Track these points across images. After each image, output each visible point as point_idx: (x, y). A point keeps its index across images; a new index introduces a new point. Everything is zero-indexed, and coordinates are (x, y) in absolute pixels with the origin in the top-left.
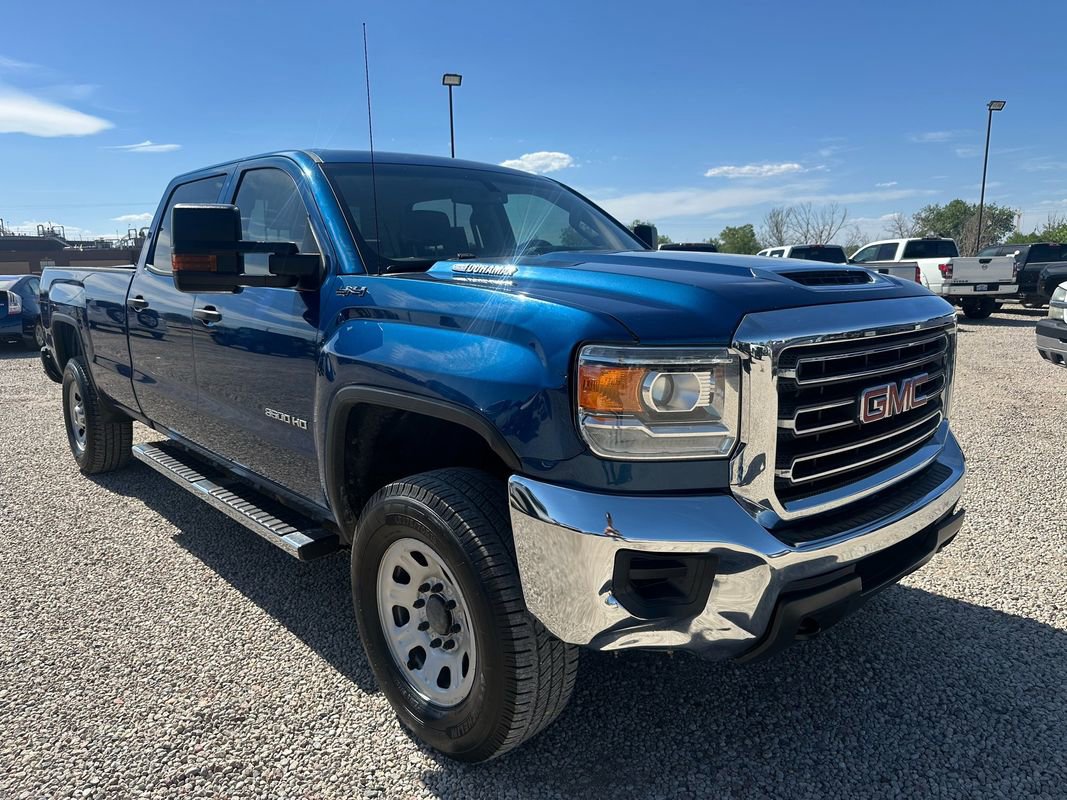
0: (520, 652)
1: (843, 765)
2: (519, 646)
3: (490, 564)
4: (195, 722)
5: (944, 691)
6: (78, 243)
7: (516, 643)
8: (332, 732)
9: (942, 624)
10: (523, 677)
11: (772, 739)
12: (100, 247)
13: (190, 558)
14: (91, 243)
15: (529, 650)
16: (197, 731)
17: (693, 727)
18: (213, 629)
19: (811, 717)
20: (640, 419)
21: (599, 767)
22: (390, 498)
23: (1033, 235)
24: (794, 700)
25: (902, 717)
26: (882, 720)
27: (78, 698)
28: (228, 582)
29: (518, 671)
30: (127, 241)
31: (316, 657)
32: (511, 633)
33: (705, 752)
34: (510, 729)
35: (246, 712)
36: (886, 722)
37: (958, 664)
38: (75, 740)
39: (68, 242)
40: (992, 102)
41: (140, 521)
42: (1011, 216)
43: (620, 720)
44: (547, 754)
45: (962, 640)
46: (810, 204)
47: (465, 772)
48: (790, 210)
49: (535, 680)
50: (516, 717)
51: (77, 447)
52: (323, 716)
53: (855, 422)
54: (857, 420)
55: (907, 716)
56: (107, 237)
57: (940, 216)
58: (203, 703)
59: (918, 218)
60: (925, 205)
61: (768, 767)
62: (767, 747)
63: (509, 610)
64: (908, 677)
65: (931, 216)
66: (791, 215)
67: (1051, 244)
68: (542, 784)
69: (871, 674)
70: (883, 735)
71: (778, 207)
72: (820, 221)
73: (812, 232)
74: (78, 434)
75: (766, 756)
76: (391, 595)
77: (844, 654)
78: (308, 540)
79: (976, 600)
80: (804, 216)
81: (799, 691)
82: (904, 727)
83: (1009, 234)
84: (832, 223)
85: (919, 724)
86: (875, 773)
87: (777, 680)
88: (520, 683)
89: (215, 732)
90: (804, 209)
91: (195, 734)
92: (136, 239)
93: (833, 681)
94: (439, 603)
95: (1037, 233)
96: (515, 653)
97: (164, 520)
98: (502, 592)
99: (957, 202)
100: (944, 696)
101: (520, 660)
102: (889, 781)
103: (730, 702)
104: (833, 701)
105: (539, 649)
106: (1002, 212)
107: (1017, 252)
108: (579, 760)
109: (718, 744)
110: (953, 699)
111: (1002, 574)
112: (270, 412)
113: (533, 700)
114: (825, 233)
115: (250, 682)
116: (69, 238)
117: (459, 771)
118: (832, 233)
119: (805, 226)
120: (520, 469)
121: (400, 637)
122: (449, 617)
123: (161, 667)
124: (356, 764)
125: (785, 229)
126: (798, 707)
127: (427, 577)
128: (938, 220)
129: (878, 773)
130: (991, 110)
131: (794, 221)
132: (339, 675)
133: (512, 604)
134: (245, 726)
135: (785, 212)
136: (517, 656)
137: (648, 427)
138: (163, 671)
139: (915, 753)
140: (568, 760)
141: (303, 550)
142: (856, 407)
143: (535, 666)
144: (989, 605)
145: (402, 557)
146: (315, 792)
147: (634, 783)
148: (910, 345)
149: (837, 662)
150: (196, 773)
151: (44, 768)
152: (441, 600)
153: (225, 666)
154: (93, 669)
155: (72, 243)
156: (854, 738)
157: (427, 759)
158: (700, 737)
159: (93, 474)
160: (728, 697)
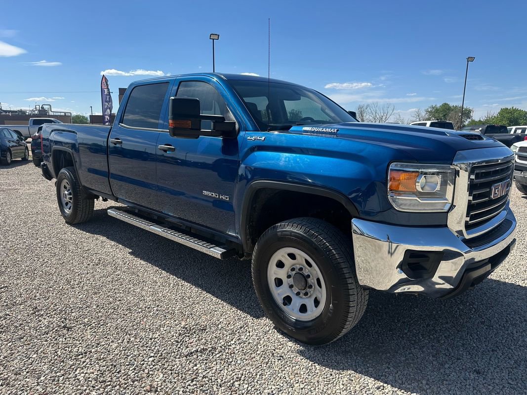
0: (351, 295)
1: (475, 345)
2: (351, 292)
3: (337, 257)
4: (184, 331)
5: (507, 316)
6: (9, 111)
7: (350, 291)
8: (248, 334)
9: (496, 290)
10: (352, 305)
11: (441, 335)
12: (20, 114)
13: (143, 262)
14: (16, 112)
15: (354, 294)
16: (187, 335)
17: (406, 331)
18: (171, 292)
19: (454, 327)
20: (415, 194)
21: (372, 347)
22: (280, 230)
23: (480, 121)
24: (444, 320)
25: (492, 326)
26: (485, 328)
27: (123, 322)
28: (167, 272)
29: (351, 303)
30: (35, 111)
31: (225, 304)
32: (348, 286)
33: (415, 341)
34: (344, 328)
35: (205, 327)
36: (486, 329)
37: (509, 305)
38: (132, 339)
39: (4, 111)
40: (469, 57)
41: (109, 246)
42: (470, 111)
43: (373, 329)
44: (347, 343)
45: (507, 296)
46: (377, 103)
47: (314, 350)
48: (368, 106)
49: (356, 307)
50: (348, 323)
51: (64, 211)
52: (241, 328)
53: (490, 198)
54: (490, 197)
55: (494, 326)
56: (23, 109)
57: (437, 111)
58: (183, 323)
59: (427, 111)
60: (430, 105)
61: (443, 346)
62: (441, 338)
63: (347, 277)
64: (490, 311)
65: (433, 110)
66: (368, 108)
67: (496, 125)
68: (350, 354)
69: (474, 310)
70: (487, 333)
71: (362, 104)
72: (382, 111)
73: (378, 116)
74: (64, 205)
75: (442, 342)
76: (274, 273)
77: (459, 302)
78: (224, 250)
79: (507, 281)
80: (374, 109)
81: (445, 317)
82: (495, 330)
83: (469, 120)
84: (388, 112)
85: (501, 329)
86: (489, 348)
87: (434, 312)
88: (351, 308)
89: (195, 335)
90: (374, 106)
91: (186, 336)
92: (39, 110)
93: (458, 313)
94: (302, 276)
95: (482, 120)
96: (350, 295)
97: (120, 245)
98: (344, 269)
99: (445, 104)
100: (508, 318)
101: (351, 298)
102: (496, 351)
103: (417, 321)
104: (461, 321)
105: (357, 294)
106: (466, 110)
107: (480, 129)
108: (362, 345)
109: (419, 338)
110: (512, 319)
111: (514, 270)
112: (205, 193)
113: (354, 316)
114: (384, 117)
115: (200, 314)
116: (4, 109)
117: (312, 349)
118: (388, 117)
119: (374, 113)
120: (358, 216)
121: (279, 292)
122: (306, 282)
123: (155, 309)
124: (265, 347)
125: (365, 115)
126: (447, 323)
127: (293, 265)
128: (436, 112)
129: (490, 348)
130: (468, 61)
131: (370, 111)
132: (239, 311)
133: (348, 274)
134: (207, 332)
135: (365, 107)
136: (350, 296)
137: (419, 198)
138: (157, 310)
139: (503, 340)
140: (357, 345)
141: (223, 254)
142: (490, 192)
143: (356, 301)
144: (513, 283)
145: (282, 256)
146: (253, 358)
147: (389, 353)
148: (498, 169)
149: (457, 305)
150: (197, 351)
151: (125, 350)
152: (303, 275)
153: (185, 308)
154: (123, 310)
155: (6, 111)
156: (475, 335)
157: (295, 345)
158: (410, 335)
159: (75, 224)
160: (415, 319)
